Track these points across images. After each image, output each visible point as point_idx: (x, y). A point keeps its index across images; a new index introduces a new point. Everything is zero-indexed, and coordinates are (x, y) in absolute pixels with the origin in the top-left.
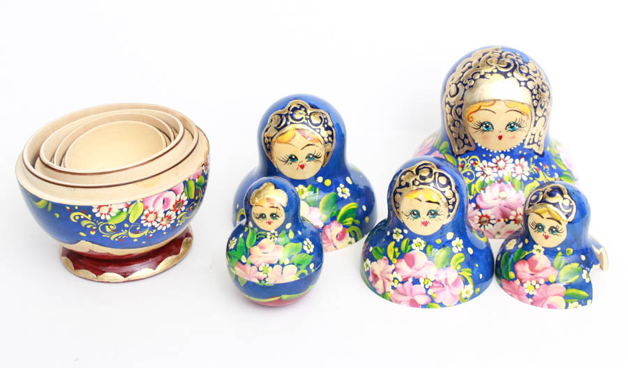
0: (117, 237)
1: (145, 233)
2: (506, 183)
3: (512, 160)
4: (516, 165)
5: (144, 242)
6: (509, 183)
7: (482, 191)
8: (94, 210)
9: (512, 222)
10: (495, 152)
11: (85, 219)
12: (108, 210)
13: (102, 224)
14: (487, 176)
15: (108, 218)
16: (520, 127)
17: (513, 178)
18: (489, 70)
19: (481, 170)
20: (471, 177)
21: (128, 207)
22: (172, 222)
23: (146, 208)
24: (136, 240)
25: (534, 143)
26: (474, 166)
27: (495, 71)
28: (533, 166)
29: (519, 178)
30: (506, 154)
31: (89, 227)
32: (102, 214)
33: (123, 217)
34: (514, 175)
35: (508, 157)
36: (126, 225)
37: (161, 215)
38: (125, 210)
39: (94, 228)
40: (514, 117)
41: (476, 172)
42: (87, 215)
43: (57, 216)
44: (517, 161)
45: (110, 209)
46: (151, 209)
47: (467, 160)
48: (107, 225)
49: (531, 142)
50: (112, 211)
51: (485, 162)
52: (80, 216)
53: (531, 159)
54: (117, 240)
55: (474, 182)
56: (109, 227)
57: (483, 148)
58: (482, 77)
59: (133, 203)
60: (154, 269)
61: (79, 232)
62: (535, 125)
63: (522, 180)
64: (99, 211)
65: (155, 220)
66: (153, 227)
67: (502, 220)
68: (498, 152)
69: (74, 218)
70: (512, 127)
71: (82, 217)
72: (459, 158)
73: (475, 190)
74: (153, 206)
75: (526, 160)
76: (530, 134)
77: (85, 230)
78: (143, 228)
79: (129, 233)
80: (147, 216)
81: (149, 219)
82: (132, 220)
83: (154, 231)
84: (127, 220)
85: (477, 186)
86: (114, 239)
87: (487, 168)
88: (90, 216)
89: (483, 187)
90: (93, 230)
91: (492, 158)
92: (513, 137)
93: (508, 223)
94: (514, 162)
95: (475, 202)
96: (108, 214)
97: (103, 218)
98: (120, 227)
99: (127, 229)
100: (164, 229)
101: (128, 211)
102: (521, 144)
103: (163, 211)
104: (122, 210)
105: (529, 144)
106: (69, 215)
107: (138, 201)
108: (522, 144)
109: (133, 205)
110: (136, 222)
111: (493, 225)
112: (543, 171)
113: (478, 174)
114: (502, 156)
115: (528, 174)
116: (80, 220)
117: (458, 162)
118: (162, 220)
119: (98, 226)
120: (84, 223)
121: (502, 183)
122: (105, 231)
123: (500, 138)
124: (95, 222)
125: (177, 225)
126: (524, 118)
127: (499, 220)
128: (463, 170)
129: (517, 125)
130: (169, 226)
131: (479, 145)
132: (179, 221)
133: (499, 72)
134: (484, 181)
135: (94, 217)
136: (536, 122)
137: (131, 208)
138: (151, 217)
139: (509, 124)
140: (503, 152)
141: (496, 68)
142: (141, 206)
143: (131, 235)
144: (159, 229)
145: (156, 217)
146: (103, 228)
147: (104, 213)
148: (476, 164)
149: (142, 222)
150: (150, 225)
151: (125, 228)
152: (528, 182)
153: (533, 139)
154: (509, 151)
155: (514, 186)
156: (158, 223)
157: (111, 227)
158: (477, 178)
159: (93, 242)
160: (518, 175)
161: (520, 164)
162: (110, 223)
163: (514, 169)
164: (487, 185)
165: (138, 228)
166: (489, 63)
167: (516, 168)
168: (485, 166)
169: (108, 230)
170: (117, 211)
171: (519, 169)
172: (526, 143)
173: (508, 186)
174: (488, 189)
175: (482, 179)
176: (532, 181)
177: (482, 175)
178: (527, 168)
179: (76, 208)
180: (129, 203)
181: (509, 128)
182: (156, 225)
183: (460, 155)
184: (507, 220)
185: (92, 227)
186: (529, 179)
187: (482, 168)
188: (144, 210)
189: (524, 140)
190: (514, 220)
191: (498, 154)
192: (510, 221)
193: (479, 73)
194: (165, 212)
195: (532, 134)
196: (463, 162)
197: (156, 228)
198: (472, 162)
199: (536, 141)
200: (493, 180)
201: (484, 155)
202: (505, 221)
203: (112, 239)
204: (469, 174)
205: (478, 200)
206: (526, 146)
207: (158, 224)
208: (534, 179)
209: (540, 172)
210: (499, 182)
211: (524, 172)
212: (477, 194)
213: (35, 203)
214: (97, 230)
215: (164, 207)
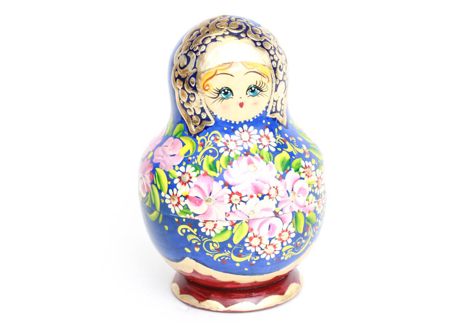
0: (220, 258)
1: (248, 258)
2: (253, 155)
3: (256, 131)
4: (262, 137)
5: (246, 269)
6: (257, 155)
7: (229, 167)
8: (200, 225)
9: (266, 198)
10: (237, 123)
11: (191, 233)
12: (213, 226)
13: (206, 240)
14: (231, 150)
15: (213, 234)
16: (261, 91)
17: (260, 150)
18: (221, 33)
19: (223, 145)
20: (214, 154)
21: (233, 225)
22: (277, 253)
23: (251, 230)
24: (238, 265)
25: (276, 111)
26: (216, 142)
27: (228, 33)
28: (279, 137)
29: (266, 149)
30: (249, 124)
31: (194, 242)
32: (207, 229)
33: (227, 236)
34: (261, 147)
35: (252, 127)
36: (230, 246)
37: (265, 241)
38: (230, 228)
39: (199, 244)
40: (253, 79)
41: (219, 148)
42: (193, 230)
43: (167, 228)
44: (261, 131)
45: (215, 225)
46: (256, 233)
47: (207, 137)
48: (212, 242)
49: (274, 111)
50: (217, 227)
51: (227, 136)
52: (186, 229)
53: (276, 130)
54: (219, 260)
55: (219, 158)
56: (213, 245)
57: (223, 120)
58: (214, 40)
59: (238, 222)
60: (256, 304)
61: (184, 247)
62: (276, 91)
63: (269, 151)
64: (204, 226)
65: (259, 246)
66: (256, 254)
67: (255, 195)
68: (240, 122)
69: (181, 231)
70: (253, 91)
71: (188, 231)
72: (197, 137)
73: (221, 166)
74: (258, 229)
75: (271, 130)
76: (272, 101)
77: (190, 245)
78: (247, 252)
79: (232, 254)
80: (251, 239)
81: (253, 243)
82: (236, 241)
83: (258, 258)
84: (230, 240)
85: (222, 162)
86: (217, 259)
87: (230, 143)
88: (196, 230)
89: (230, 162)
90: (197, 246)
91: (234, 130)
92: (255, 104)
93: (261, 199)
94: (258, 133)
95: (223, 180)
96: (213, 230)
97: (208, 233)
98: (223, 247)
99: (230, 250)
100: (268, 258)
101: (232, 230)
102: (263, 111)
103: (268, 237)
104: (226, 228)
105: (272, 113)
106: (177, 228)
107: (244, 221)
108: (265, 112)
109: (238, 225)
110: (239, 243)
111: (245, 202)
112: (289, 142)
113: (221, 150)
114: (245, 127)
115: (276, 145)
116: (187, 234)
117: (196, 141)
118: (266, 247)
119: (202, 242)
120: (190, 237)
121: (249, 156)
122: (208, 248)
123: (241, 105)
124: (200, 238)
125: (282, 258)
126: (265, 80)
127: (252, 197)
128: (203, 148)
129: (259, 89)
130: (273, 256)
131: (219, 117)
132: (284, 254)
133: (231, 34)
134: (229, 156)
135: (199, 233)
136: (277, 86)
137: (236, 227)
138: (255, 242)
139: (250, 88)
140: (245, 122)
141: (228, 31)
142: (245, 227)
143: (234, 258)
144: (262, 257)
145: (261, 243)
146: (207, 245)
147: (209, 228)
148: (217, 140)
149: (246, 245)
150: (253, 250)
151: (228, 249)
152: (277, 152)
153: (276, 107)
154: (251, 120)
155: (262, 158)
156: (262, 249)
157: (215, 245)
158: (220, 155)
159: (197, 261)
160: (265, 146)
161: (265, 135)
162: (214, 241)
163: (260, 139)
164: (233, 160)
165: (241, 251)
166: (218, 27)
167: (262, 139)
168: (227, 141)
169: (212, 248)
170: (222, 229)
171: (265, 141)
172: (269, 111)
173: (256, 158)
174: (235, 162)
175: (226, 154)
176: (281, 152)
177: (226, 150)
178: (273, 139)
179: (184, 220)
180: (235, 222)
181: (249, 93)
182: (260, 252)
183: (198, 134)
184: (260, 196)
185: (196, 243)
186: (277, 150)
187: (224, 143)
188: (248, 233)
189: (267, 107)
190: (268, 194)
191: (241, 125)
192: (263, 196)
193: (210, 37)
194: (270, 240)
195: (274, 101)
196: (203, 140)
197: (260, 255)
198: (213, 138)
199: (279, 110)
200: (239, 153)
201: (225, 129)
202: (258, 196)
203: (215, 259)
204: (211, 151)
205: (225, 176)
206: (269, 115)
207: (263, 251)
208: (282, 150)
209: (287, 143)
210: (246, 155)
211: (271, 143)
212: (224, 170)
213: (149, 215)
214: (201, 247)
215: (270, 234)
